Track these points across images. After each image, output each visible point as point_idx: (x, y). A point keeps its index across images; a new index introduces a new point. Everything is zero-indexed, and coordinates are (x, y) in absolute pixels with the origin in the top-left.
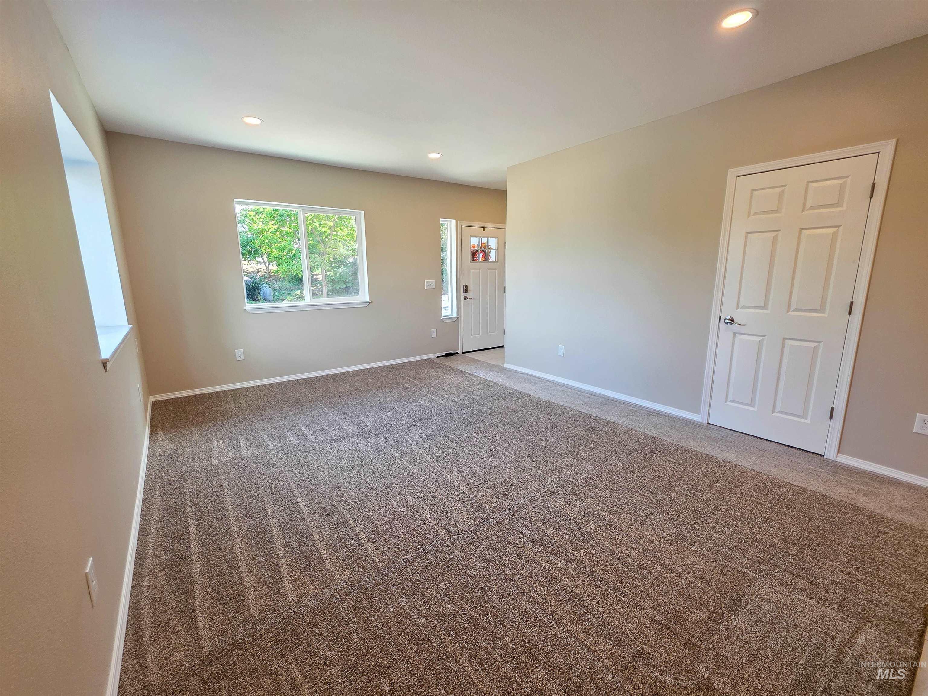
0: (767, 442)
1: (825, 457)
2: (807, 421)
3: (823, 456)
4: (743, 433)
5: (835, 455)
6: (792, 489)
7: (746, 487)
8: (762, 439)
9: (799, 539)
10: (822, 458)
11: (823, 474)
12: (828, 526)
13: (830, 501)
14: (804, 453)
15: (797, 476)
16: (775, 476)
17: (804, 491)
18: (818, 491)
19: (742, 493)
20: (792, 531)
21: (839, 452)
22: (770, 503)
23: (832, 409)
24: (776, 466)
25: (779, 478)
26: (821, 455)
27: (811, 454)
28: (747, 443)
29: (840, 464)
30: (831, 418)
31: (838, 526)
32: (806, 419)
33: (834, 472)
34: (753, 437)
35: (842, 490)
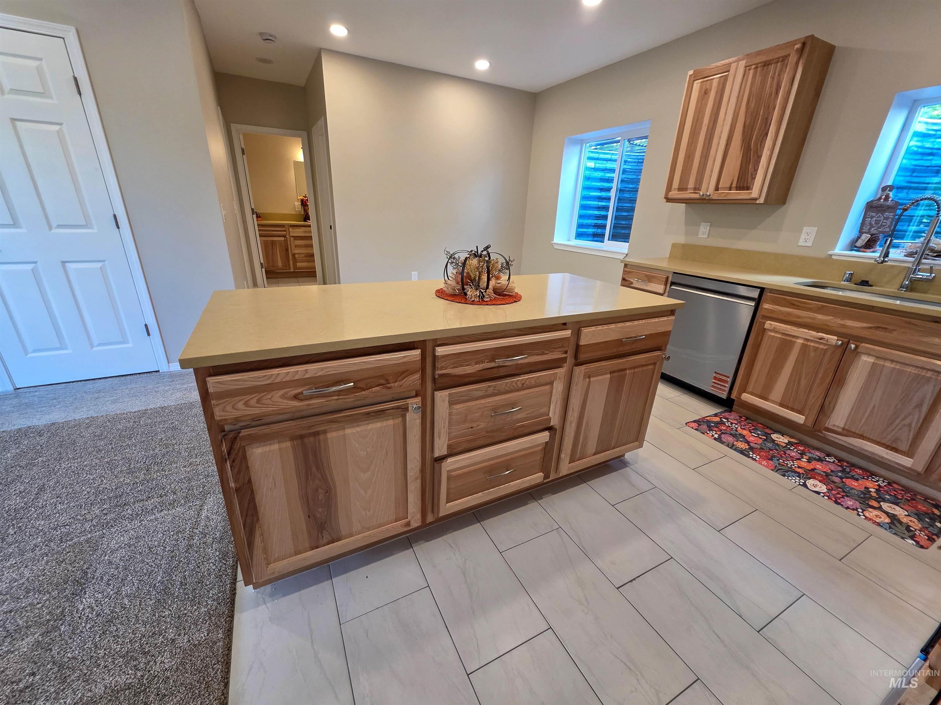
0: (101, 380)
1: (160, 371)
2: (130, 345)
3: (159, 371)
4: (69, 382)
5: (167, 367)
6: (133, 416)
7: (80, 442)
8: (94, 379)
9: (145, 462)
10: (158, 374)
11: (160, 389)
12: (169, 434)
13: (169, 409)
14: (142, 375)
15: (137, 401)
16: (114, 413)
17: (145, 412)
18: (158, 406)
19: (76, 451)
20: (137, 459)
21: (169, 363)
22: (111, 444)
23: (146, 326)
24: (114, 402)
25: (118, 412)
26: (156, 371)
27: (148, 374)
28: (76, 392)
29: (174, 372)
30: (149, 334)
31: (177, 429)
32: (128, 343)
33: (170, 382)
34: (83, 382)
35: (178, 395)
